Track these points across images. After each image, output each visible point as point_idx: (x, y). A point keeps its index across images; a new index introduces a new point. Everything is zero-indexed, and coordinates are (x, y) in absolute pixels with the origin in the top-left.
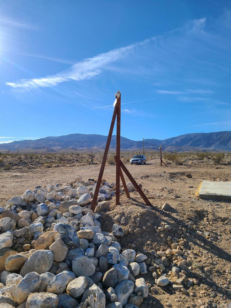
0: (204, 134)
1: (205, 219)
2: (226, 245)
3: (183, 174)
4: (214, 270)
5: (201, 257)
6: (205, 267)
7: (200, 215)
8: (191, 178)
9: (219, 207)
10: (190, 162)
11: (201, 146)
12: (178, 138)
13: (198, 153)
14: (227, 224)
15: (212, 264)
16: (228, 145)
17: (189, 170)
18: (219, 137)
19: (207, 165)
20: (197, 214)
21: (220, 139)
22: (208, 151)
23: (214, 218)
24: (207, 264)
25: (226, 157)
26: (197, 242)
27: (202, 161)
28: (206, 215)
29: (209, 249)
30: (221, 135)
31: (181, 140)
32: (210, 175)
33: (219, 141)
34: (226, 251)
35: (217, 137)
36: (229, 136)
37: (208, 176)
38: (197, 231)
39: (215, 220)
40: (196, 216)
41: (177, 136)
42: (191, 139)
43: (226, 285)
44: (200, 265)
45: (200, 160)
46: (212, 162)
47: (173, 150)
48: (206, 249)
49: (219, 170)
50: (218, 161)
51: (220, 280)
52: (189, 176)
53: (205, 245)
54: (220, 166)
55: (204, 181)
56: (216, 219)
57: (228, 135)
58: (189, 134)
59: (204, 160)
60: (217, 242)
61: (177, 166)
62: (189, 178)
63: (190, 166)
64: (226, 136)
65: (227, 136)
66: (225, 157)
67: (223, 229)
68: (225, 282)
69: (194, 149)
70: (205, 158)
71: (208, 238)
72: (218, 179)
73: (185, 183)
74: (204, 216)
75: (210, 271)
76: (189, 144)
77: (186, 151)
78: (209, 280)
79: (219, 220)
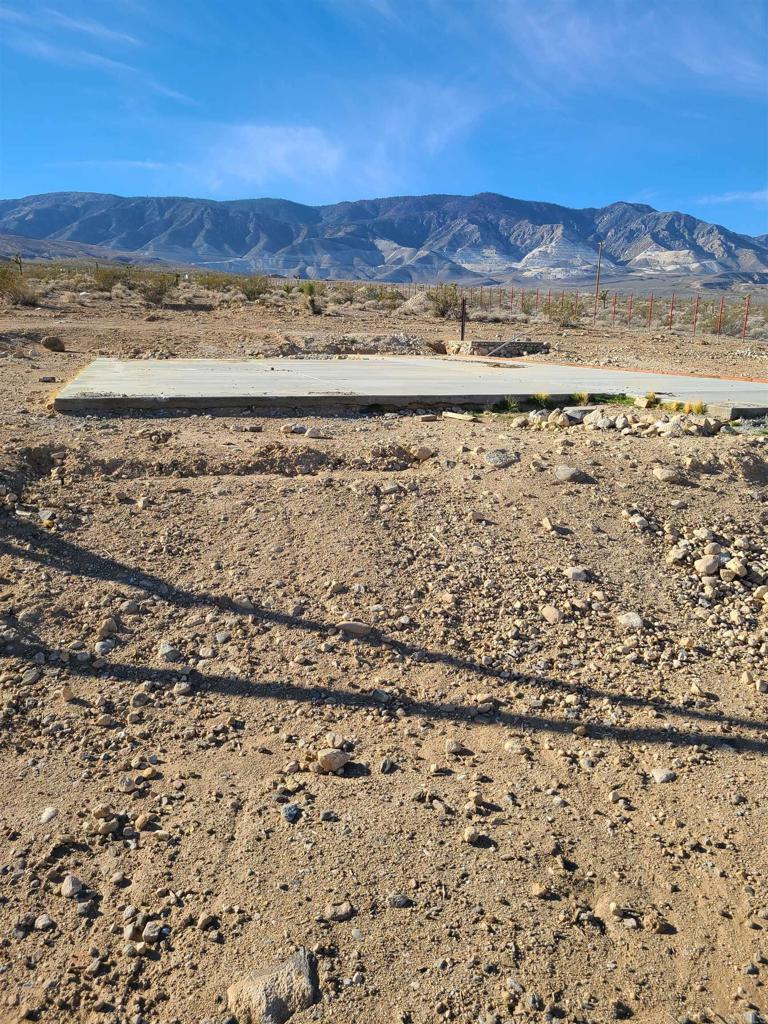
0: (118, 201)
1: (54, 472)
2: (98, 537)
3: (33, 337)
4: (47, 612)
5: (16, 583)
6: (20, 609)
7: (39, 462)
8: (63, 351)
9: (105, 434)
10: (65, 298)
11: (112, 244)
12: (25, 205)
13: (100, 266)
14: (118, 477)
15: (46, 596)
16: (194, 245)
17: (56, 324)
18: (167, 215)
19: (123, 307)
20: (28, 461)
21: (170, 222)
22: (136, 262)
23: (82, 466)
24: (28, 600)
25: (184, 284)
26: (10, 544)
27: (107, 294)
28: (59, 461)
29: (46, 556)
30: (172, 209)
31: (37, 213)
32: (124, 341)
33: (170, 230)
34: (96, 552)
35: (162, 214)
36: (196, 217)
37: (119, 344)
38: (17, 512)
39: (83, 472)
40: (24, 468)
41: (19, 195)
42: (74, 214)
43: (76, 642)
44: (5, 606)
45: (102, 290)
46: (137, 300)
47: (10, 250)
48: (35, 558)
49: (155, 325)
50: (156, 297)
51: (62, 634)
52: (56, 345)
53: (35, 549)
54: (160, 312)
55: (100, 361)
56: (87, 466)
57: (195, 210)
58: (65, 194)
59: (114, 292)
60: (76, 534)
61: (15, 311)
62: (53, 350)
63: (65, 311)
64: (189, 214)
65: (192, 215)
66: (182, 284)
67: (100, 493)
68: (75, 634)
69: (89, 254)
70: (119, 285)
71: (48, 527)
72: (148, 353)
73: (33, 367)
74: (52, 463)
75: (35, 619)
76: (68, 234)
77: (58, 260)
78: (28, 642)
79: (97, 470)
